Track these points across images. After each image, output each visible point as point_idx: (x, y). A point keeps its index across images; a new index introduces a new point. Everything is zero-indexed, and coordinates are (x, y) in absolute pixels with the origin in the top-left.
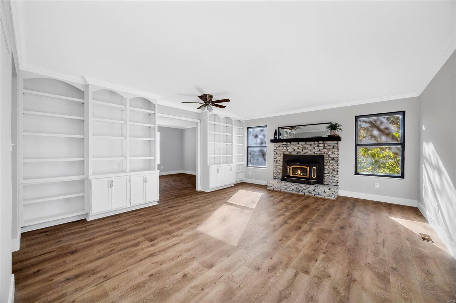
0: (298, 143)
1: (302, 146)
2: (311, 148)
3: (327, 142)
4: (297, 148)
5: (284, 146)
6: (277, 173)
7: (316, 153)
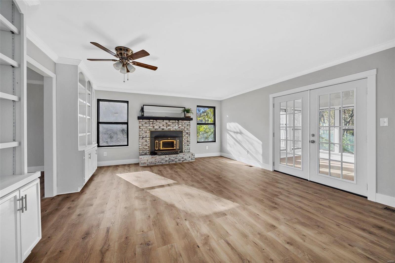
0: (163, 121)
1: (166, 123)
2: (173, 125)
3: (184, 121)
4: (162, 125)
5: (151, 123)
6: (144, 149)
7: (176, 129)
